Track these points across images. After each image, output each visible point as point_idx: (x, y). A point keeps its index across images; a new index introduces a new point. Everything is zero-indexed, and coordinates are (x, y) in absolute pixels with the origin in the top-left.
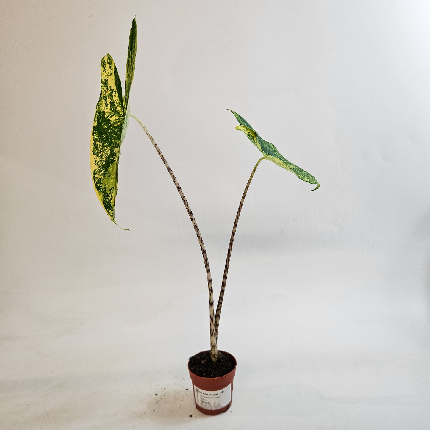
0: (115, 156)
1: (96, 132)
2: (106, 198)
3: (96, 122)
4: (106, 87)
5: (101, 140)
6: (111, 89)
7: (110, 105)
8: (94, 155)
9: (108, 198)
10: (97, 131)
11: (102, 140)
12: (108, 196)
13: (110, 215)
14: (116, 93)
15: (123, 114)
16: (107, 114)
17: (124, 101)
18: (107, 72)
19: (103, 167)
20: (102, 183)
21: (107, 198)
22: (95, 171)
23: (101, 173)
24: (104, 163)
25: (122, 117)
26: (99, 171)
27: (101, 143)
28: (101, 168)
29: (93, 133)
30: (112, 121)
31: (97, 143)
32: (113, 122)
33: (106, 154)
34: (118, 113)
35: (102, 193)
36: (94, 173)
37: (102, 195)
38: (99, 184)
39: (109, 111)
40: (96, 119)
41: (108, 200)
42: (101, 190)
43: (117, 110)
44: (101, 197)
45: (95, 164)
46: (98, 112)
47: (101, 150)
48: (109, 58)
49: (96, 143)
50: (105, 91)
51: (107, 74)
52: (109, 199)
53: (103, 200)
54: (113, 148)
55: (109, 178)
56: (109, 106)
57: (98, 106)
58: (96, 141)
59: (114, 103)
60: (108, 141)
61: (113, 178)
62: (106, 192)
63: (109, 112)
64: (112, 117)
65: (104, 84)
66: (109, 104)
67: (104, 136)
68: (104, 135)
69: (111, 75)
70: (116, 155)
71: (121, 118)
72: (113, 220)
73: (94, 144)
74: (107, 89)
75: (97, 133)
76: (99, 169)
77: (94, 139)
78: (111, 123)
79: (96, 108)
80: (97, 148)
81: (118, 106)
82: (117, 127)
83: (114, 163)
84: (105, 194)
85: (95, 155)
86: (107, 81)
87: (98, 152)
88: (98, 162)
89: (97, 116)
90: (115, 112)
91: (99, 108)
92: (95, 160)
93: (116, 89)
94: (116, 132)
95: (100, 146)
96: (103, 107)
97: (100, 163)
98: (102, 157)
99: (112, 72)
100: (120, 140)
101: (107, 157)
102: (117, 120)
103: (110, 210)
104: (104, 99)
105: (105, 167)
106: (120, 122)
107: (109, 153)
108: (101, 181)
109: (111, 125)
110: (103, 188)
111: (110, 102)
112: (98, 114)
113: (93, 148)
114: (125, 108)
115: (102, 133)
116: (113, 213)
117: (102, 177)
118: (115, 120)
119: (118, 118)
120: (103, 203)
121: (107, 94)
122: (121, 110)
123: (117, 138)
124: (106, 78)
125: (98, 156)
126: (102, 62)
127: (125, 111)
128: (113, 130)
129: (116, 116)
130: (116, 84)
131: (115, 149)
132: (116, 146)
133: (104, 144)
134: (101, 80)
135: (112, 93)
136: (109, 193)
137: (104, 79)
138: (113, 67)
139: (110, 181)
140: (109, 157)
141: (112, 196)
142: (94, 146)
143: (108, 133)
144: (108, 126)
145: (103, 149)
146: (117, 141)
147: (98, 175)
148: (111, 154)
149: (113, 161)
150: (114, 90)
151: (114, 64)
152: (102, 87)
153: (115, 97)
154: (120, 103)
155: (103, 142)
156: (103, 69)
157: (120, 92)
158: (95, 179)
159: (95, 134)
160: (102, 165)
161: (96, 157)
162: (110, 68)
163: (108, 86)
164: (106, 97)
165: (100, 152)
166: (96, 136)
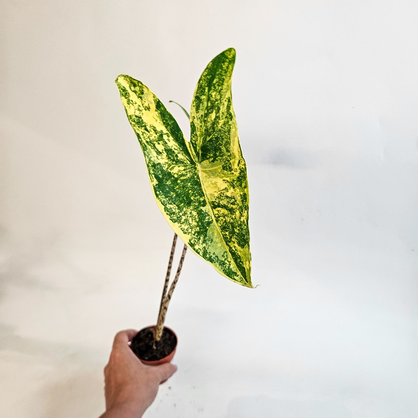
0: (208, 217)
1: (160, 194)
2: (224, 267)
3: (155, 180)
4: (142, 127)
5: (173, 202)
6: (155, 131)
7: (166, 154)
8: (175, 222)
9: (226, 266)
10: (161, 192)
11: (172, 200)
12: (224, 263)
13: (239, 281)
14: (168, 136)
15: (189, 163)
16: (164, 166)
17: (190, 147)
18: (136, 106)
19: (199, 233)
20: (210, 253)
21: (224, 266)
22: (190, 242)
23: (201, 241)
24: (198, 228)
25: (189, 166)
26: (196, 240)
27: (174, 205)
28: (197, 236)
29: (157, 196)
30: (175, 174)
31: (169, 206)
32: (177, 174)
33: (190, 217)
34: (183, 163)
35: (216, 263)
36: (192, 245)
37: (218, 265)
38: (208, 255)
39: (167, 161)
40: (153, 176)
41: (227, 268)
42: (214, 261)
43: (178, 158)
44: (218, 268)
45: (185, 233)
46: (150, 165)
47: (181, 214)
48: (133, 83)
49: (167, 207)
50: (143, 133)
51: (136, 108)
52: (228, 266)
53: (222, 270)
54: (198, 208)
55: (213, 242)
56: (165, 154)
57: (146, 157)
58: (166, 205)
59: (171, 150)
60: (184, 199)
61: (219, 241)
62: (219, 260)
63: (168, 163)
64: (173, 168)
65: (137, 123)
66: (163, 152)
67: (173, 195)
68: (172, 193)
69: (146, 110)
70: (209, 215)
71: (189, 168)
72: (244, 285)
73: (166, 209)
74: (146, 130)
76: (195, 238)
77: (162, 203)
78: (174, 177)
79: (146, 160)
80: (174, 213)
81: (178, 153)
82: (188, 180)
83: (211, 225)
84: (220, 262)
85: (176, 223)
86: (141, 118)
87: (177, 217)
88: (187, 230)
89: (152, 172)
90: (176, 162)
91: (150, 159)
92: (181, 229)
93: (168, 130)
94: (191, 187)
95: (176, 209)
96: (155, 156)
97: (190, 230)
98: (188, 222)
99: (149, 105)
100: (204, 195)
101: (197, 220)
102: (183, 171)
103: (235, 277)
104: (150, 145)
105: (201, 234)
106: (189, 173)
107: (196, 215)
108: (207, 250)
109: (177, 179)
110: (214, 257)
111: (164, 149)
112: (152, 167)
113: (167, 214)
114: (194, 155)
115: (168, 192)
116: (240, 278)
117: (205, 246)
118: (180, 171)
119: (183, 168)
120: (224, 273)
121: (151, 138)
122: (185, 158)
123: (197, 194)
124: (138, 113)
125: (181, 222)
126: (120, 89)
127: (193, 159)
128: (183, 185)
129: (179, 167)
130: (164, 123)
131: (202, 208)
132: (202, 204)
133: (179, 204)
134: (128, 116)
135: (161, 136)
136: (223, 260)
137: (134, 116)
138: (151, 99)
139: (217, 246)
140: (200, 220)
141: (229, 261)
142: (168, 211)
143: (177, 190)
144: (171, 181)
145: (181, 212)
146: (199, 197)
147: (199, 245)
148: (202, 215)
149: (209, 223)
150: (163, 131)
151: (152, 95)
152: (135, 128)
153: (170, 141)
154: (181, 149)
155: (177, 203)
156: (126, 99)
157: (179, 135)
158: (197, 251)
159: (159, 196)
160: (197, 232)
161: (180, 224)
162: (140, 98)
163: (146, 126)
164: (153, 143)
165: (181, 216)
166: (163, 198)
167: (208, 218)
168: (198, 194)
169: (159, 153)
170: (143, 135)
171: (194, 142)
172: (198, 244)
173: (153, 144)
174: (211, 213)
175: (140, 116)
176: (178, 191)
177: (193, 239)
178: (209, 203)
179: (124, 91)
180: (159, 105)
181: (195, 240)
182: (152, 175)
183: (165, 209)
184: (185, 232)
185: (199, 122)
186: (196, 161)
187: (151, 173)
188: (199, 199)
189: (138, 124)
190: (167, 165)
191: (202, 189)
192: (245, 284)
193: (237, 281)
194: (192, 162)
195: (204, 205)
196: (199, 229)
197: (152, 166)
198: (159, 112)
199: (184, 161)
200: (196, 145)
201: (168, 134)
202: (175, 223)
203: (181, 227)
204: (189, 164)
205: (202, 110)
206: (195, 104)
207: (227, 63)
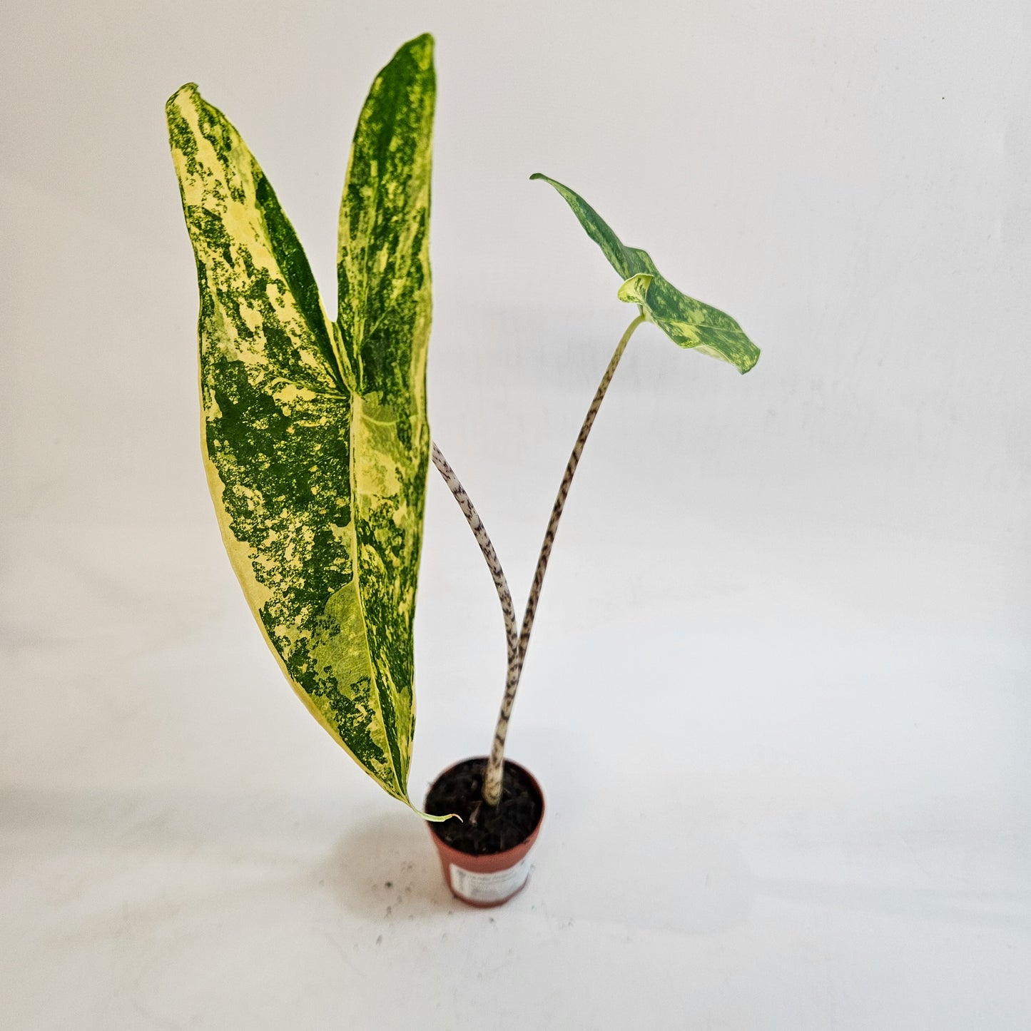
0: (343, 560)
1: (223, 448)
2: (345, 717)
3: (215, 406)
4: (218, 246)
5: (255, 481)
6: (249, 265)
7: (264, 340)
8: (243, 539)
9: (354, 718)
10: (226, 443)
11: (255, 478)
12: (350, 708)
13: (380, 777)
14: (282, 291)
15: (332, 385)
16: (255, 373)
17: (336, 339)
18: (211, 181)
19: (300, 596)
20: (315, 661)
21: (349, 715)
22: (266, 609)
23: (298, 620)
24: (302, 581)
25: (331, 394)
26: (285, 610)
27: (257, 492)
28: (293, 601)
29: (212, 451)
30: (284, 405)
31: (239, 490)
32: (292, 408)
33: (293, 540)
34: (312, 378)
35: (324, 697)
36: (268, 621)
37: (327, 706)
38: (305, 665)
39: (265, 361)
40: (213, 392)
41: (356, 725)
42: (317, 689)
43: (300, 363)
44: (326, 713)
45: (261, 580)
46: (212, 360)
47: (269, 523)
48: (210, 116)
49: (234, 491)
50: (217, 264)
51: (211, 187)
52: (360, 719)
53: (336, 724)
54: (323, 523)
55: (337, 637)
56: (262, 341)
57: (205, 335)
58: (233, 483)
59: (283, 332)
60: (289, 485)
61: (356, 641)
62: (338, 693)
63: (266, 369)
64: (281, 386)
65: (206, 233)
66: (256, 333)
67: (262, 463)
68: (262, 457)
69: (234, 198)
70: (346, 556)
71: (329, 400)
72: (396, 795)
73: (228, 495)
74: (227, 256)
75: (227, 450)
76: (283, 604)
77: (220, 474)
78: (280, 412)
79: (201, 344)
80: (248, 514)
81: (303, 348)
82: (316, 433)
83: (345, 586)
84: (338, 701)
85: (247, 543)
86: (219, 219)
87: (255, 529)
88: (269, 573)
89: (211, 381)
90: (293, 373)
91: (213, 343)
92: (254, 564)
93: (282, 272)
94: (320, 458)
95: (258, 504)
96: (232, 340)
97: (278, 578)
98: (280, 553)
99: (242, 186)
100: (349, 494)
101: (308, 557)
102: (310, 404)
103: (374, 759)
104: (224, 304)
105: (306, 600)
106: (325, 414)
107: (310, 540)
108: (308, 651)
109: (286, 421)
110: (325, 679)
111: (261, 326)
112: (216, 368)
113: (228, 510)
114: (345, 365)
115: (252, 451)
116: (388, 770)
117: (309, 638)
118: (299, 400)
119: (312, 395)
120: (341, 735)
121: (234, 285)
122: (323, 367)
123: (330, 484)
124: (211, 204)
125: (260, 546)
126: (173, 126)
127: (343, 377)
128: (299, 443)
129: (299, 388)
130: (274, 249)
131: (333, 527)
132: (337, 515)
133: (273, 495)
134: (184, 208)
135: (261, 286)
136: (352, 698)
137: (200, 210)
138: (247, 170)
139: (347, 653)
140: (315, 561)
141: (370, 707)
142: (231, 502)
143: (279, 453)
144: (269, 421)
145: (271, 516)
146: (335, 494)
147: (288, 627)
148: (325, 547)
149: (340, 579)
150: (269, 273)
151: (248, 159)
152: (197, 244)
153: (283, 307)
154: (313, 338)
155: (268, 491)
156: (186, 158)
157: (309, 294)
158: (277, 641)
159: (219, 454)
160: (295, 589)
161: (254, 550)
162: (222, 162)
163: (229, 245)
164: (235, 299)
165: (266, 529)
166: (229, 463)
167: (342, 564)
168: (334, 484)
169: (245, 332)
170: (214, 270)
171: (346, 327)
172: (288, 623)
173: (233, 302)
174: (353, 552)
175: (216, 214)
176: (280, 457)
177: (279, 605)
178: (356, 522)
179: (181, 133)
180: (264, 192)
181: (282, 611)
182: (208, 391)
183: (225, 493)
184: (262, 577)
185: (355, 269)
186: (349, 386)
187: (210, 384)
188: (333, 498)
189: (208, 237)
190: (263, 373)
191: (349, 474)
192: (398, 794)
193: (376, 773)
194: (341, 388)
195: (342, 523)
196: (303, 584)
197: (217, 366)
198: (265, 212)
199: (316, 374)
200: (351, 337)
201: (283, 285)
202: (242, 543)
203: (256, 560)
204: (333, 389)
205: (364, 232)
206: (348, 209)
207: (417, 89)
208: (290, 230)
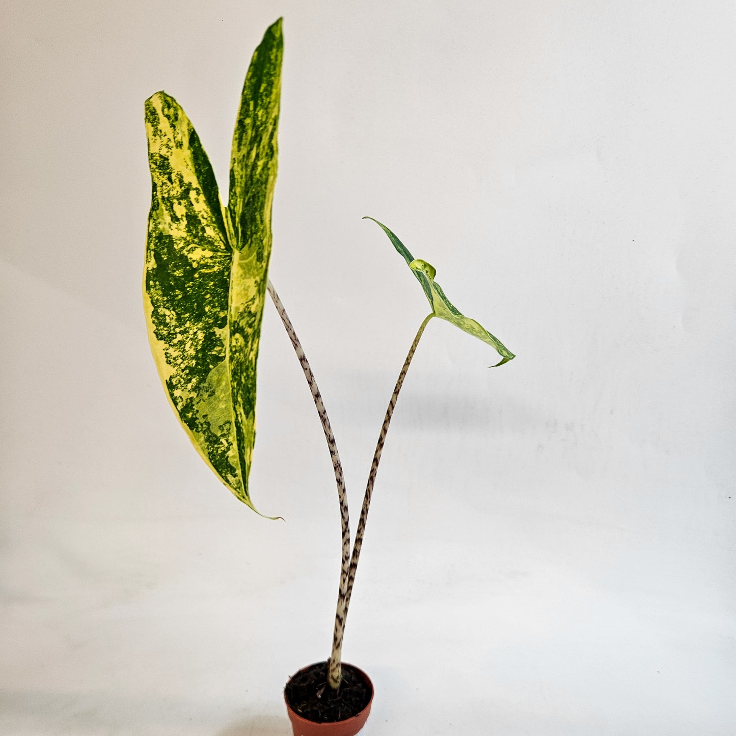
0: (220, 348)
1: (155, 286)
2: (213, 447)
3: (153, 261)
4: (165, 174)
5: (172, 305)
6: (181, 181)
7: (186, 222)
8: (161, 339)
9: (219, 448)
10: (157, 283)
11: (172, 303)
12: (217, 442)
13: (232, 487)
14: (198, 194)
15: (223, 247)
16: (178, 242)
17: (227, 217)
18: (165, 139)
19: (192, 371)
20: (197, 411)
21: (216, 446)
22: (170, 380)
23: (189, 386)
24: (194, 362)
25: (222, 252)
26: (182, 380)
27: (173, 312)
28: (187, 375)
29: (148, 287)
30: (194, 261)
31: (162, 310)
32: (198, 263)
33: (191, 339)
34: (211, 244)
35: (201, 433)
36: (171, 386)
37: (202, 439)
38: (191, 413)
39: (185, 235)
40: (153, 253)
41: (220, 452)
42: (197, 428)
43: (205, 235)
44: (201, 444)
45: (169, 363)
46: (154, 235)
47: (178, 330)
48: (168, 102)
49: (159, 311)
50: (163, 184)
51: (165, 143)
52: (223, 449)
53: (207, 451)
54: (210, 327)
55: (213, 397)
56: (184, 222)
57: (152, 221)
58: (159, 307)
59: (197, 217)
60: (192, 308)
61: (225, 399)
62: (210, 432)
63: (185, 239)
64: (193, 250)
65: (159, 167)
66: (182, 219)
67: (177, 295)
68: (178, 292)
69: (177, 147)
70: (222, 346)
71: (221, 256)
72: (242, 498)
73: (155, 313)
74: (170, 179)
75: (157, 287)
76: (181, 377)
77: (152, 301)
78: (191, 265)
79: (149, 226)
80: (166, 325)
81: (207, 225)
82: (211, 275)
83: (220, 363)
84: (210, 437)
85: (163, 342)
86: (167, 159)
87: (169, 333)
88: (174, 359)
89: (152, 246)
90: (200, 240)
91: (156, 225)
92: (166, 354)
93: (199, 183)
94: (212, 290)
95: (173, 319)
96: (167, 223)
97: (180, 361)
98: (182, 346)
99: (182, 139)
100: (227, 309)
101: (199, 348)
102: (209, 259)
103: (229, 475)
104: (165, 204)
105: (196, 373)
106: (217, 264)
107: (201, 338)
108: (194, 405)
109: (194, 270)
110: (202, 422)
111: (185, 215)
112: (156, 240)
113: (154, 322)
114: (231, 232)
115: (172, 288)
116: (238, 482)
117: (195, 397)
118: (203, 258)
119: (211, 254)
120: (209, 458)
121: (172, 193)
122: (218, 236)
123: (217, 304)
124: (164, 152)
125: (171, 343)
126: (148, 111)
127: (229, 241)
128: (200, 282)
129: (204, 250)
130: (196, 170)
131: (216, 330)
132: (219, 322)
133: (182, 314)
134: (149, 155)
135: (186, 192)
136: (219, 434)
137: (158, 155)
138: (185, 128)
139: (218, 407)
140: (203, 349)
141: (229, 441)
142: (158, 319)
143: (188, 289)
144: (184, 271)
145: (180, 326)
146: (219, 310)
147: (183, 390)
148: (211, 341)
149: (218, 359)
150: (192, 185)
151: (187, 122)
152: (154, 174)
153: (198, 203)
154: (214, 219)
155: (179, 311)
156: (153, 128)
157: (213, 192)
158: (175, 399)
159: (152, 289)
160: (189, 367)
161: (167, 346)
162: (172, 128)
163: (171, 173)
164: (171, 201)
165: (176, 333)
166: (157, 294)
167: (220, 350)
168: (219, 304)
169: (175, 219)
170: (161, 186)
171: (232, 207)
172: (183, 388)
173: (170, 202)
174: (227, 343)
175: (166, 157)
176: (188, 291)
177: (178, 377)
178: (230, 324)
179: (152, 115)
180: (194, 138)
181: (180, 381)
182: (150, 252)
183: (153, 312)
184: (170, 361)
185: (239, 169)
186: (232, 245)
187: (151, 248)
188: (217, 313)
189: (160, 169)
190: (183, 241)
191: (228, 297)
192: (244, 497)
193: (230, 484)
194: (229, 248)
195: (221, 326)
196: (194, 364)
197: (157, 238)
198: (193, 150)
199: (214, 241)
200: (235, 213)
201: (199, 190)
202: (160, 341)
203: (167, 351)
204: (223, 249)
205: (245, 145)
206: (237, 136)
207: (274, 50)
208: (205, 156)
